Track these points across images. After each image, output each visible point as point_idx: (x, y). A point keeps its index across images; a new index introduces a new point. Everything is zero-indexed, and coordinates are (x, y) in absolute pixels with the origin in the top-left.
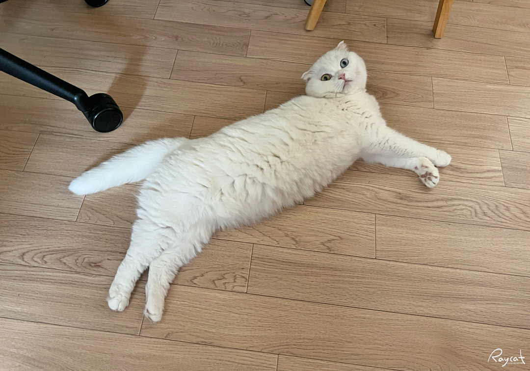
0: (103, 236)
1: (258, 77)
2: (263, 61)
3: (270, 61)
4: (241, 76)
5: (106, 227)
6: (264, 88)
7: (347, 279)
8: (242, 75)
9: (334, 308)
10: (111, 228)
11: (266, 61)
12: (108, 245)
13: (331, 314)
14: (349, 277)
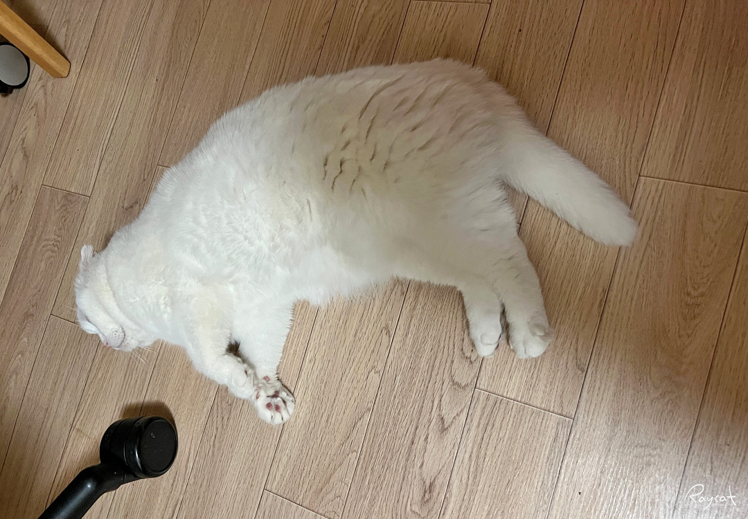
0: (375, 473)
1: (130, 178)
2: (103, 168)
3: (106, 156)
4: (123, 207)
5: (360, 467)
6: (151, 170)
7: (521, 51)
8: (121, 205)
9: (568, 76)
10: (362, 457)
11: (104, 163)
12: (394, 466)
13: (579, 83)
14: (517, 48)
